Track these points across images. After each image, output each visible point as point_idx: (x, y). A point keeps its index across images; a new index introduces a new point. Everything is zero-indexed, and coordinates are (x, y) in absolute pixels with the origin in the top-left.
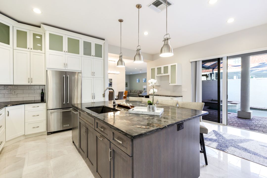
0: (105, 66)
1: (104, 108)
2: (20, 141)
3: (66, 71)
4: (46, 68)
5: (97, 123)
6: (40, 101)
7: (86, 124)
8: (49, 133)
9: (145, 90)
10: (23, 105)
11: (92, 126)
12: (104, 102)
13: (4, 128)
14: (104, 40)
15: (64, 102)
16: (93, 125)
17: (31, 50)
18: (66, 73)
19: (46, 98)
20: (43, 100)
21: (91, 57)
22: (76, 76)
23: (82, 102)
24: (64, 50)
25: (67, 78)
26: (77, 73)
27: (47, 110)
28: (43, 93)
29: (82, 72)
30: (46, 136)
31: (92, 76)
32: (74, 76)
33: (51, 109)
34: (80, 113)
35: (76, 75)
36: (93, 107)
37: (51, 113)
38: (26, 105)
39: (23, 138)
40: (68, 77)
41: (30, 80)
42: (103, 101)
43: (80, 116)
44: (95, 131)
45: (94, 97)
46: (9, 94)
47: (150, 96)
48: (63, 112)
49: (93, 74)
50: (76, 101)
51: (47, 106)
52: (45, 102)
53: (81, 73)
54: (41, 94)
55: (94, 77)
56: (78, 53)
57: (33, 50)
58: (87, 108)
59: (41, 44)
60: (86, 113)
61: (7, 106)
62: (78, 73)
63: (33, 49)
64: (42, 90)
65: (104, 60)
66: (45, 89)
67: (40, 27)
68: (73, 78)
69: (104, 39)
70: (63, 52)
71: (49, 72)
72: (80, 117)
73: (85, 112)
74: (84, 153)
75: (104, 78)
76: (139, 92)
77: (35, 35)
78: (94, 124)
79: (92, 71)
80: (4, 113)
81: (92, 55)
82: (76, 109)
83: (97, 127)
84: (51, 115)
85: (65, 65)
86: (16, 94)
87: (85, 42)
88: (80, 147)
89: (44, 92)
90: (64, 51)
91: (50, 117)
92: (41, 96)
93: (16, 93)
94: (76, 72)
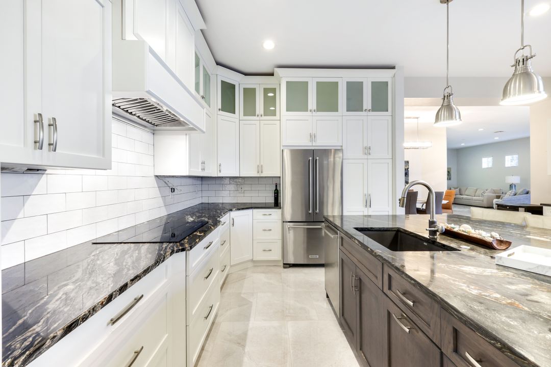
0: (395, 131)
1: (399, 233)
2: (247, 268)
3: (313, 148)
4: (281, 147)
5: (390, 276)
6: (273, 204)
7: (358, 270)
8: (288, 266)
9: (514, 190)
10: (250, 211)
11: (374, 279)
12: (394, 217)
13: (229, 244)
14: (393, 68)
15: (309, 210)
16: (377, 277)
17: (262, 118)
18: (313, 152)
19: (281, 200)
20: (277, 204)
21: (363, 113)
22: (332, 159)
23: (344, 214)
24: (310, 108)
25: (315, 162)
26: (333, 150)
27: (283, 222)
28: (278, 191)
29: (343, 148)
30: (282, 269)
31: (366, 157)
32: (328, 159)
33: (289, 222)
34: (342, 238)
35: (331, 155)
36: (371, 228)
37: (289, 228)
38: (255, 210)
39: (250, 265)
40: (316, 160)
41: (260, 168)
42: (391, 213)
43: (342, 245)
44: (383, 294)
45: (368, 203)
46: (236, 192)
47: (545, 208)
48: (308, 229)
49: (367, 150)
50: (332, 211)
51: (283, 214)
52: (280, 208)
53: (341, 150)
54: (275, 193)
55: (369, 157)
56: (336, 109)
57: (264, 118)
58: (357, 229)
59: (275, 107)
60: (356, 242)
61: (231, 210)
62: (336, 150)
63: (264, 116)
64: (276, 186)
65: (393, 116)
66: (280, 184)
67: (272, 74)
68: (325, 162)
69: (393, 66)
70: (309, 113)
71: (287, 153)
72: (342, 248)
73: (355, 239)
74: (352, 334)
75: (393, 158)
76: (490, 192)
77: (266, 91)
78: (380, 277)
79: (365, 145)
80: (229, 221)
81: (364, 108)
82: (333, 227)
83: (390, 288)
84: (289, 233)
85: (313, 137)
86: (243, 192)
87: (350, 84)
88: (343, 315)
89: (278, 189)
90: (311, 111)
91: (288, 237)
92: (275, 195)
93: (243, 189)
94: (331, 150)
